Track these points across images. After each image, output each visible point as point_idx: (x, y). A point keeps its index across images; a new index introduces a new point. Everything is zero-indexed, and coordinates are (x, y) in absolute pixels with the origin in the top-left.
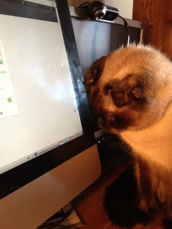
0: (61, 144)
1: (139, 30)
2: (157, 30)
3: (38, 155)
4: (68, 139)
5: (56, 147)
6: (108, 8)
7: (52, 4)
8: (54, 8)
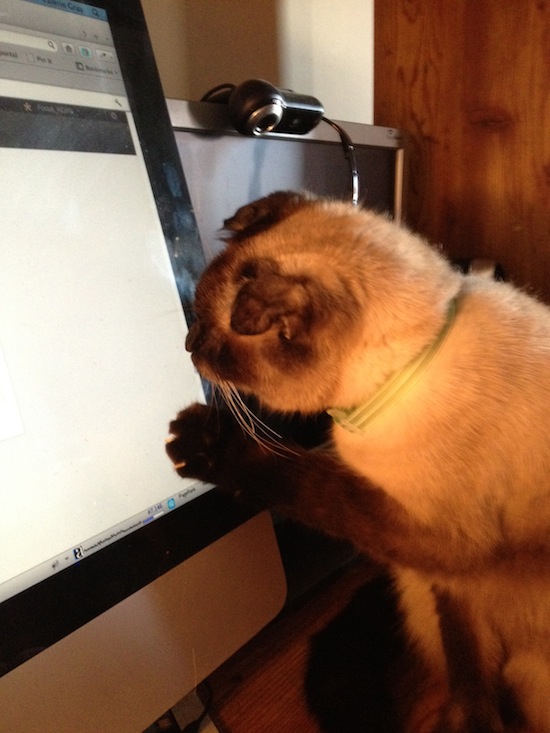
0: (156, 516)
1: (390, 153)
2: (447, 147)
3: (85, 555)
4: (177, 498)
5: (142, 525)
6: (289, 98)
7: (117, 102)
8: (121, 115)
